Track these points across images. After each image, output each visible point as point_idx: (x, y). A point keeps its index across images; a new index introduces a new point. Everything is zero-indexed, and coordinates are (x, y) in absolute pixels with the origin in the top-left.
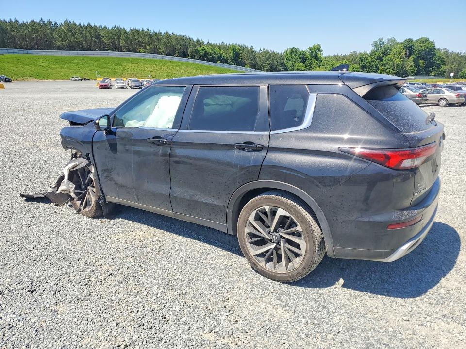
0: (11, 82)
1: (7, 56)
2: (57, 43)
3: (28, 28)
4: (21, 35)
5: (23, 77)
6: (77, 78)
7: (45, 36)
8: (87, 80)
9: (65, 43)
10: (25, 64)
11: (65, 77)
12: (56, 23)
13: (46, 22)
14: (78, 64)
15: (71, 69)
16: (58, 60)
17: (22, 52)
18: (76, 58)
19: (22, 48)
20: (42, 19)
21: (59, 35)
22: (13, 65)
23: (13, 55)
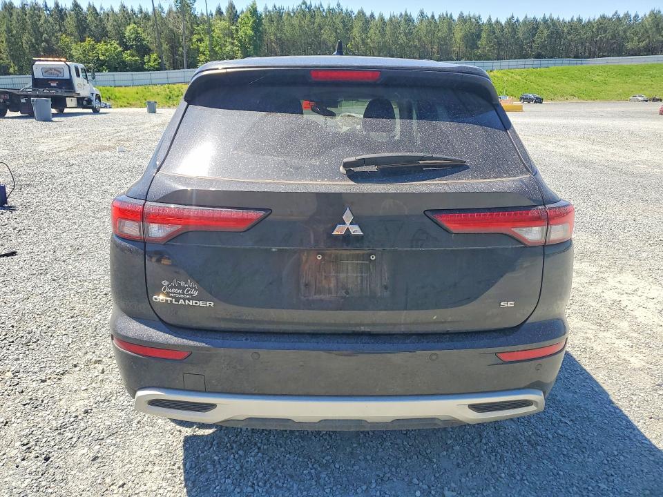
0: (541, 103)
1: (553, 68)
2: (629, 46)
3: (593, 27)
4: (581, 38)
5: (562, 96)
6: (640, 98)
7: (614, 37)
8: (657, 100)
9: (641, 45)
10: (573, 78)
11: (623, 97)
12: (636, 16)
13: (621, 16)
14: (652, 76)
15: (638, 84)
16: (622, 71)
17: (575, 62)
18: (651, 67)
19: (576, 57)
20: (616, 13)
21: (636, 33)
22: (555, 81)
23: (560, 67)
